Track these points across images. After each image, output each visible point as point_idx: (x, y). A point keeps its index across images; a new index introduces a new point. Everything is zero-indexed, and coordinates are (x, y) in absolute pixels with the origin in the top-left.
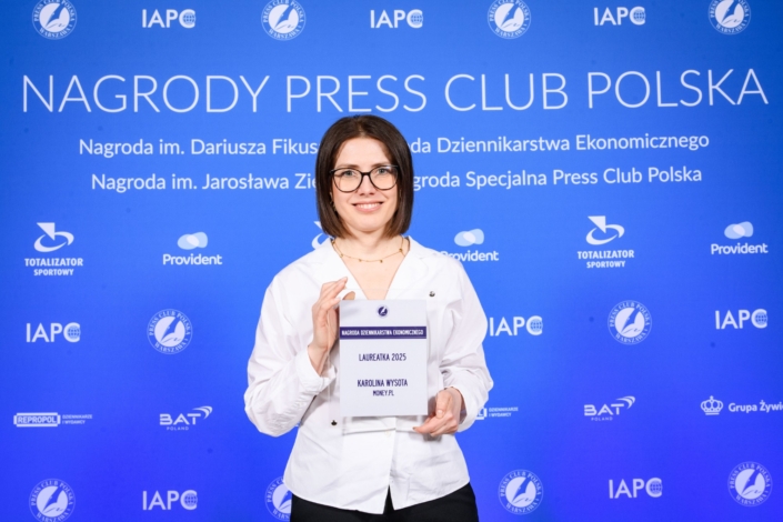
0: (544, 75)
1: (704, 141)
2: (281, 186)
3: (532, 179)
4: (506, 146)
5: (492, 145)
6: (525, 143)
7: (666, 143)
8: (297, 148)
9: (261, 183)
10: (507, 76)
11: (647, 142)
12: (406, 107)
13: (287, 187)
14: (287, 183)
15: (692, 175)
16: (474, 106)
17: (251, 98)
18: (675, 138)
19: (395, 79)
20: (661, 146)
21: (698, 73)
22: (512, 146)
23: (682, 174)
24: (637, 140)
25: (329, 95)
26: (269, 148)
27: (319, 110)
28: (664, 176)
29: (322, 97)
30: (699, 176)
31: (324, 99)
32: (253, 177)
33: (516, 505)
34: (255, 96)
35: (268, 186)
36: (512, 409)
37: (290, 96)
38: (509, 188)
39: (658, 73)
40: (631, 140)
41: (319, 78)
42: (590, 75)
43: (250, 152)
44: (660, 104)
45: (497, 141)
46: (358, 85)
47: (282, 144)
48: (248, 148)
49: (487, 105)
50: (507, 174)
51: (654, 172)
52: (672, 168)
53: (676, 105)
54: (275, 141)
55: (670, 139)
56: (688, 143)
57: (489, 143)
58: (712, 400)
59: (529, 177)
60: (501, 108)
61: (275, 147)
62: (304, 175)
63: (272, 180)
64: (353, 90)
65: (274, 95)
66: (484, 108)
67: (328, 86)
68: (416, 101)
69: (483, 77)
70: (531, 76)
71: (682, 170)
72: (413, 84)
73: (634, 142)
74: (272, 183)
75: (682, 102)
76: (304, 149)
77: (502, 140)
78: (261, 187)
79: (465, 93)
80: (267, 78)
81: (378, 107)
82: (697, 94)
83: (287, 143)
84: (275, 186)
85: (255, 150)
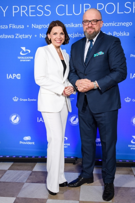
0: (84, 4)
1: (131, 24)
2: (12, 37)
3: (80, 35)
4: (73, 26)
5: (69, 25)
6: (78, 25)
7: (119, 24)
8: (16, 27)
9: (7, 37)
10: (74, 5)
11: (114, 24)
12: (45, 15)
13: (13, 37)
14: (13, 36)
15: (126, 34)
16: (64, 14)
17: (3, 12)
18: (122, 23)
19: (42, 6)
20: (118, 25)
21: (130, 3)
22: (74, 25)
23: (123, 34)
24: (111, 24)
25: (24, 11)
26: (9, 27)
27: (22, 16)
28: (118, 34)
29: (22, 12)
30: (128, 34)
31: (23, 12)
32: (5, 35)
33: (73, 123)
34: (4, 12)
35: (8, 38)
36: (73, 99)
37: (14, 12)
38: (73, 38)
39: (118, 3)
40: (109, 24)
41: (21, 6)
42: (98, 4)
43: (3, 28)
44: (118, 13)
45: (70, 24)
46: (32, 8)
47: (12, 25)
48: (3, 27)
49: (68, 14)
50: (73, 34)
51: (115, 33)
52: (120, 32)
53: (123, 13)
54: (10, 25)
55: (120, 23)
56: (126, 24)
57: (68, 25)
58: (128, 98)
59: (79, 34)
60: (72, 15)
61: (10, 26)
62: (18, 34)
63: (9, 36)
64: (31, 10)
65: (9, 11)
66: (67, 15)
67: (24, 9)
68: (48, 13)
69: (67, 5)
70: (81, 5)
71: (124, 33)
72: (47, 8)
73: (110, 24)
74: (9, 37)
75: (125, 12)
76: (18, 27)
77: (72, 24)
78: (7, 38)
79: (62, 10)
80: (7, 7)
81: (37, 15)
82: (129, 9)
83: (13, 25)
84: (10, 37)
85: (5, 27)
